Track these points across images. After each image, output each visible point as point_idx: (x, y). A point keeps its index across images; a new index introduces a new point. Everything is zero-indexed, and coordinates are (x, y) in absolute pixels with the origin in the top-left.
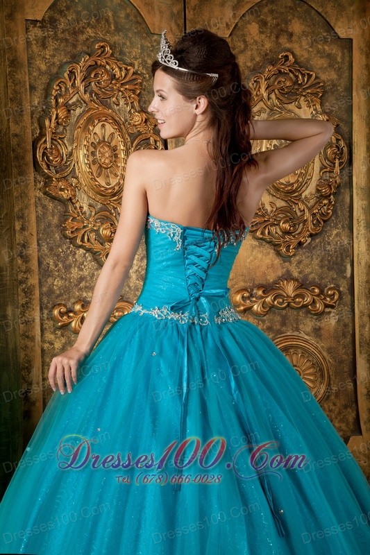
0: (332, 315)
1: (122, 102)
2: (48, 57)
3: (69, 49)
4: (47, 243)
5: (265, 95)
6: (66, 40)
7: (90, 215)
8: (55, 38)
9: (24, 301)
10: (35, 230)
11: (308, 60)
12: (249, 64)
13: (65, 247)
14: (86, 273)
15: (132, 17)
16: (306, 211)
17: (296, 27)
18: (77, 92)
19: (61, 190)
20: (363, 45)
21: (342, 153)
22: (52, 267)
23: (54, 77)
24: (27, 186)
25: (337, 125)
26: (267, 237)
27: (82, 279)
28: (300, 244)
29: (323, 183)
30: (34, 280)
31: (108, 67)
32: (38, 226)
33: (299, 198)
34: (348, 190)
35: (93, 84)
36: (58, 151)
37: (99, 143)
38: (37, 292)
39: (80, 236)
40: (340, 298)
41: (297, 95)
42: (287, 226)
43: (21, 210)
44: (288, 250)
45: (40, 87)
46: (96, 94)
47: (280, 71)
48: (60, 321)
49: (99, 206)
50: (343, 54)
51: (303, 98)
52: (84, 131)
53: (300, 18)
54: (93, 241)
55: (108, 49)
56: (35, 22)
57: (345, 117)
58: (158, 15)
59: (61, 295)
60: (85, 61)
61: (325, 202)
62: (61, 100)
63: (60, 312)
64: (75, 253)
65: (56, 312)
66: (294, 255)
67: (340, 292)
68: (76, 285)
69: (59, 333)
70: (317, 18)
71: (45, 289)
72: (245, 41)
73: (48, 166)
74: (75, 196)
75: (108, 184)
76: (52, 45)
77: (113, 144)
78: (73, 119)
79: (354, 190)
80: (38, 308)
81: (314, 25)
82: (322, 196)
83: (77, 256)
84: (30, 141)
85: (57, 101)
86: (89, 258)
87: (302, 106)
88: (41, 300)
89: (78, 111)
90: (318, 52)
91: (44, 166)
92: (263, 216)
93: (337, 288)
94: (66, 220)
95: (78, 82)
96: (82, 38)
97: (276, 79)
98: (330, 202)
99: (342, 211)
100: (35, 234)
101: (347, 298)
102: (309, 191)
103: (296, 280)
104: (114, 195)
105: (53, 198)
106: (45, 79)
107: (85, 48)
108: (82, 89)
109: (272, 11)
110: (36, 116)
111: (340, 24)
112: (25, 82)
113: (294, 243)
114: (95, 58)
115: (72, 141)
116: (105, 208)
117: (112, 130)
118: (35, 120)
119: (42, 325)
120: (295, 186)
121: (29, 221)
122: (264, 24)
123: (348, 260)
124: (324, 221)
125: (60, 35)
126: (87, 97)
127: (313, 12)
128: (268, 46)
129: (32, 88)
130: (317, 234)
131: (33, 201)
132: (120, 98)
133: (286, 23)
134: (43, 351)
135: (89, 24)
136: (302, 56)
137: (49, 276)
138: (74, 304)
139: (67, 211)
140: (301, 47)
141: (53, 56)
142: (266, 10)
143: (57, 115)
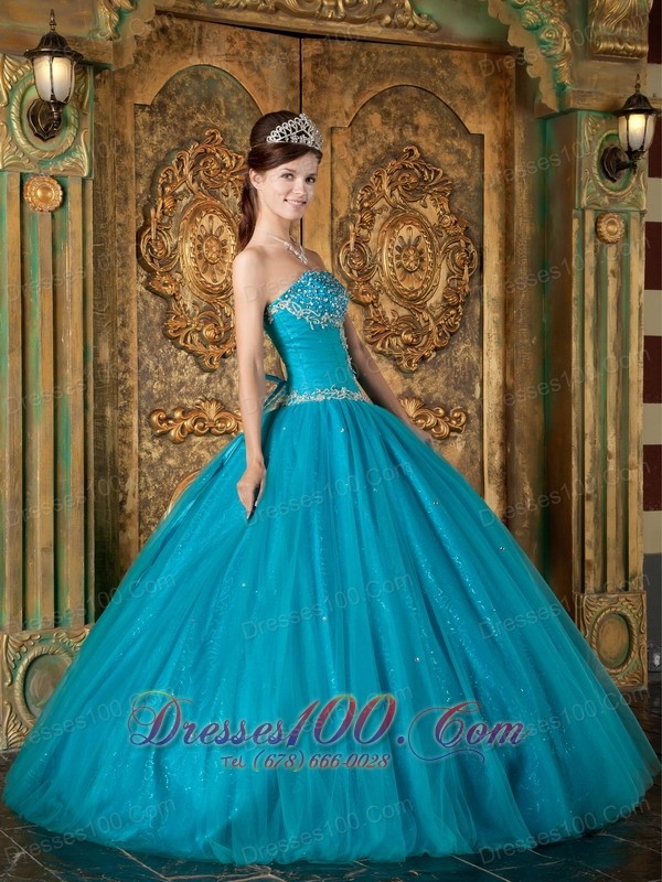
0: (458, 440)
1: (231, 193)
2: (155, 143)
3: (178, 135)
4: (148, 342)
5: (388, 191)
6: (175, 126)
7: (194, 315)
8: (164, 124)
9: (121, 404)
10: (136, 327)
11: (435, 155)
12: (370, 157)
13: (168, 348)
14: (186, 377)
15: (244, 103)
16: (431, 321)
17: (423, 119)
18: (185, 180)
19: (165, 285)
20: (495, 142)
21: (471, 259)
22: (152, 367)
23: (161, 165)
24: (128, 280)
25: (467, 228)
26: (386, 349)
27: (182, 384)
28: (423, 358)
29: (449, 290)
30: (132, 382)
31: (217, 155)
32: (138, 324)
33: (423, 307)
34: (478, 300)
35: (201, 172)
36: (163, 242)
37: (206, 236)
38: (136, 395)
39: (183, 335)
40: (467, 421)
41: (422, 192)
42: (409, 337)
43: (123, 304)
44: (410, 365)
45: (147, 175)
46: (204, 184)
47: (404, 166)
48: (159, 428)
49: (204, 304)
50: (474, 151)
51: (429, 196)
52: (190, 223)
53: (426, 110)
54: (196, 342)
55: (218, 136)
56: (143, 107)
57: (476, 219)
58: (271, 101)
59: (160, 400)
60: (194, 149)
61: (453, 312)
62: (168, 189)
63: (159, 418)
64: (176, 356)
65: (155, 418)
66: (417, 370)
67: (467, 415)
68: (177, 391)
69: (157, 441)
70: (446, 111)
71: (143, 393)
72: (366, 133)
73: (152, 258)
74: (178, 292)
75: (215, 281)
76: (160, 130)
77: (221, 238)
78: (180, 210)
79: (485, 301)
80: (137, 412)
81: (442, 118)
82: (448, 305)
83: (178, 359)
84: (134, 231)
85: (163, 190)
86: (191, 362)
87: (429, 205)
88: (139, 403)
89: (185, 201)
90: (446, 147)
91: (148, 259)
92: (384, 325)
93: (464, 410)
94: (169, 317)
95: (186, 170)
96: (191, 123)
97: (399, 174)
98: (458, 313)
99: (471, 323)
100: (135, 331)
101: (475, 422)
102: (435, 299)
103: (419, 399)
104: (222, 294)
105: (156, 293)
106: (151, 167)
107: (194, 135)
108: (190, 177)
109: (396, 102)
110: (141, 205)
111: (470, 118)
112: (131, 169)
113: (418, 356)
114: (205, 145)
115: (177, 233)
116: (210, 307)
117: (221, 223)
118: (140, 209)
119: (140, 431)
120: (420, 292)
121: (130, 317)
122: (386, 114)
123: (477, 380)
124: (452, 334)
125: (168, 121)
126: (195, 186)
127: (441, 104)
128: (391, 138)
129: (138, 175)
130: (443, 348)
131: (134, 296)
132: (229, 189)
133: (411, 115)
134: (140, 459)
135: (199, 110)
136: (429, 151)
137: (148, 379)
138: (175, 410)
139: (169, 308)
140: (427, 141)
141: (161, 142)
142: (389, 100)
143: (163, 205)
